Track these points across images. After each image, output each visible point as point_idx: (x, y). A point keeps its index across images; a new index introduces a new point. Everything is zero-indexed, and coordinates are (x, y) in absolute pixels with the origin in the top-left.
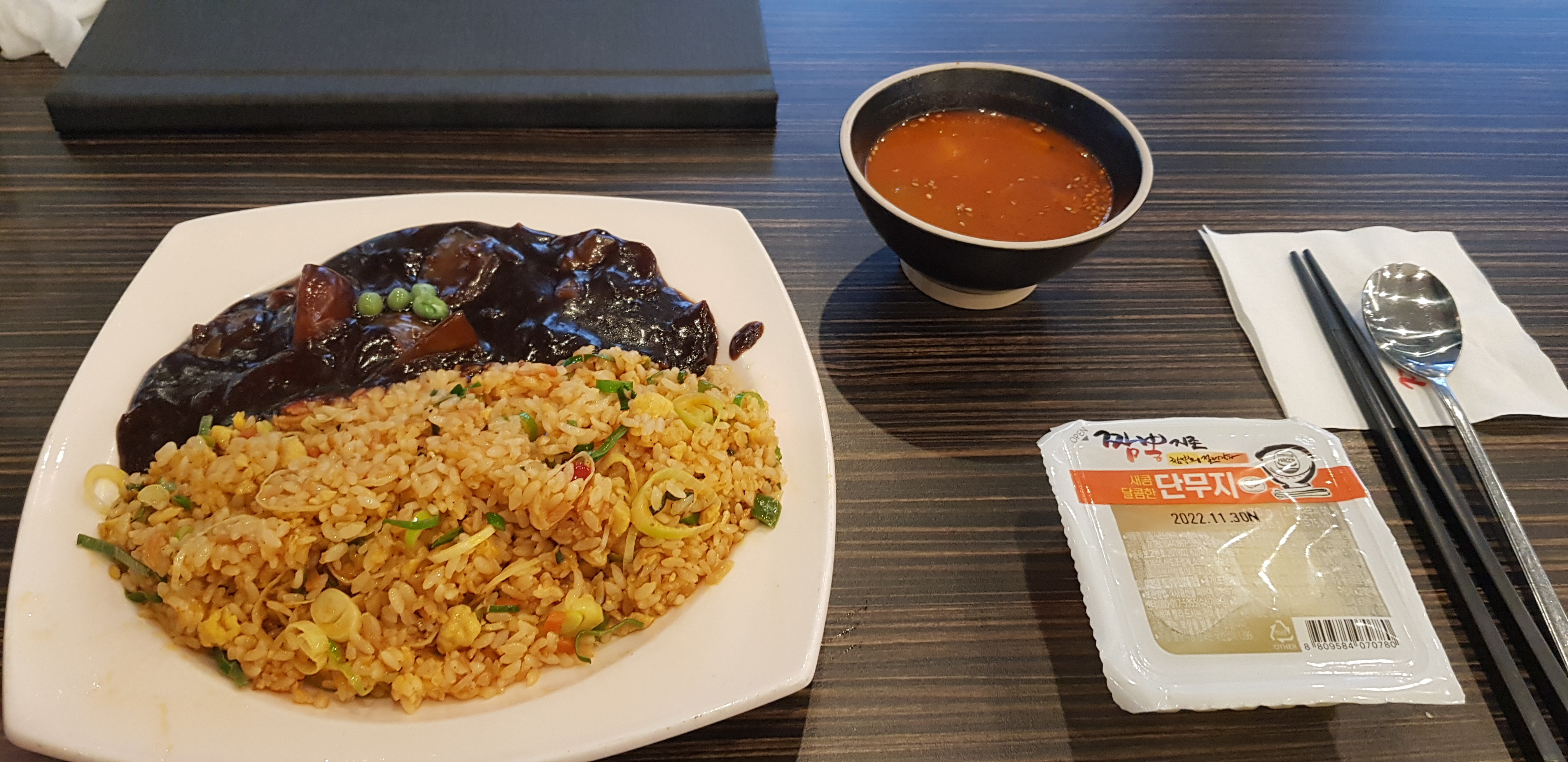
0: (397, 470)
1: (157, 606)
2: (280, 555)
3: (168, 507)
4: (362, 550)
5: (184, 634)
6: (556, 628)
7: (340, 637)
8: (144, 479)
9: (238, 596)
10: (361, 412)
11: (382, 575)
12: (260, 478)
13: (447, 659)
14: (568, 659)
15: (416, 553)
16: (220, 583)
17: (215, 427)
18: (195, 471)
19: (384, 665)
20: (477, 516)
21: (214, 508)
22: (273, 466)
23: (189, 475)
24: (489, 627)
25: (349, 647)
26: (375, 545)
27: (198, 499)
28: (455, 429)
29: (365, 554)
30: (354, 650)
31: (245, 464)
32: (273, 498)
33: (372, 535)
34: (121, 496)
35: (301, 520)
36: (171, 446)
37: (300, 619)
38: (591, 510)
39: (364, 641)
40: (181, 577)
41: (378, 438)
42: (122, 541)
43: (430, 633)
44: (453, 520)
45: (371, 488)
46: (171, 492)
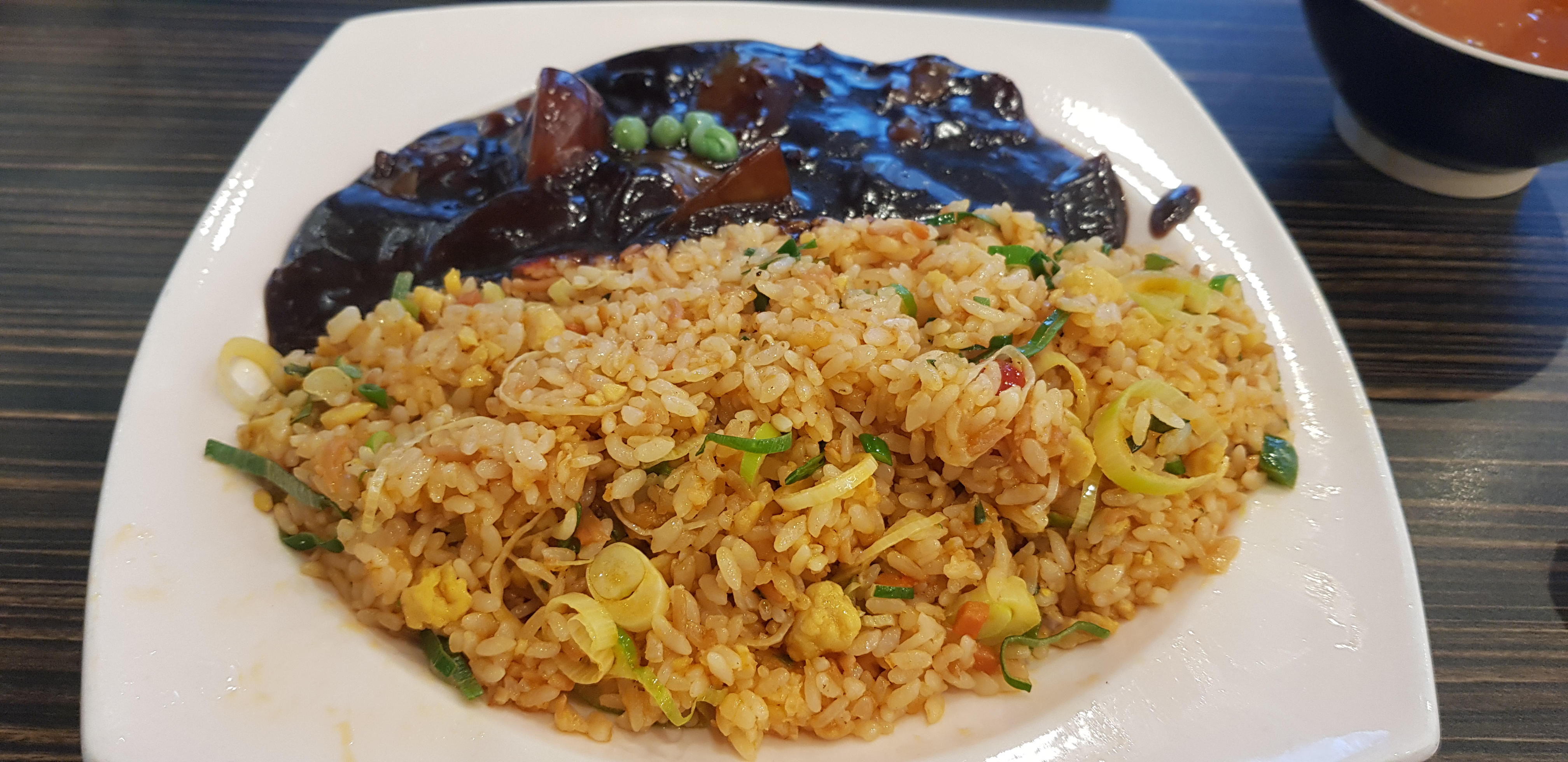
0: (718, 360)
1: (333, 559)
2: (541, 484)
3: (350, 402)
4: (669, 482)
5: (375, 606)
6: (972, 629)
7: (635, 623)
8: (310, 359)
9: (467, 549)
10: (641, 275)
11: (701, 524)
12: (499, 363)
13: (808, 670)
14: (990, 682)
15: (757, 492)
16: (438, 525)
17: (420, 289)
18: (391, 350)
19: (709, 674)
20: (847, 438)
21: (425, 405)
22: (518, 346)
23: (383, 356)
24: (870, 621)
25: (651, 640)
26: (692, 475)
27: (400, 392)
28: (798, 304)
29: (674, 490)
30: (660, 646)
31: (474, 342)
32: (528, 392)
33: (686, 458)
34: (274, 384)
35: (573, 429)
36: (351, 312)
37: (567, 590)
38: (1035, 438)
39: (676, 632)
40: (378, 511)
41: (680, 312)
42: (276, 450)
43: (780, 625)
44: (813, 442)
45: (680, 385)
46: (354, 380)
